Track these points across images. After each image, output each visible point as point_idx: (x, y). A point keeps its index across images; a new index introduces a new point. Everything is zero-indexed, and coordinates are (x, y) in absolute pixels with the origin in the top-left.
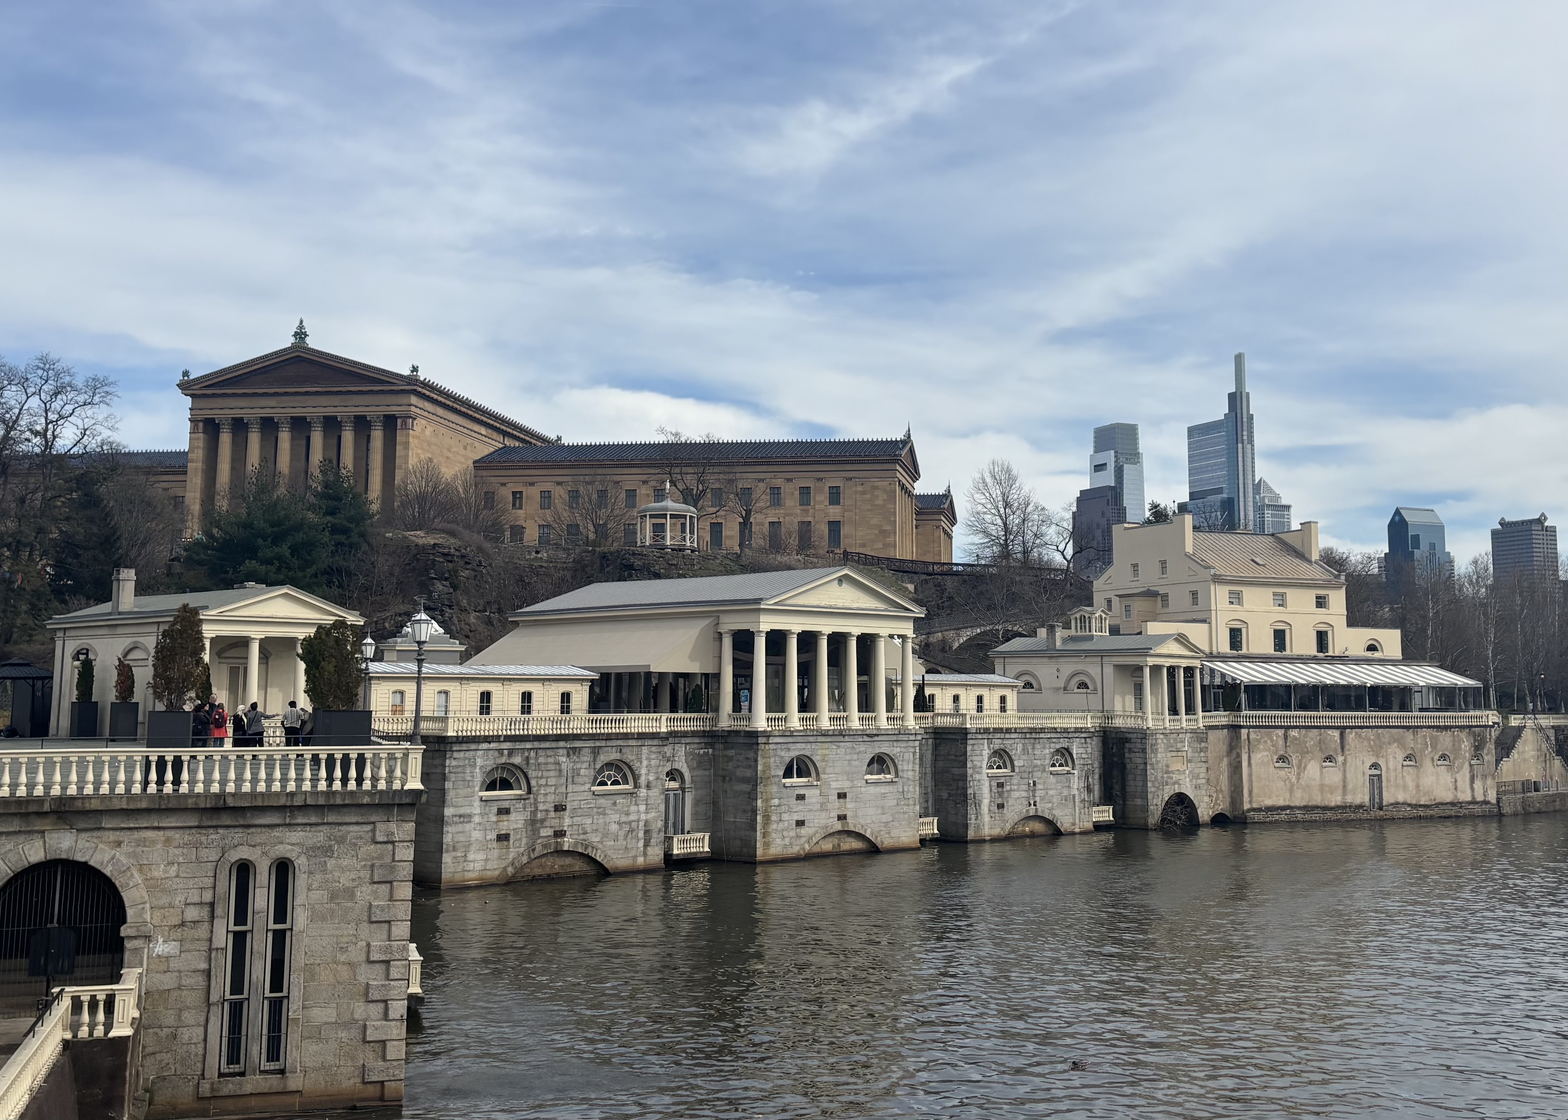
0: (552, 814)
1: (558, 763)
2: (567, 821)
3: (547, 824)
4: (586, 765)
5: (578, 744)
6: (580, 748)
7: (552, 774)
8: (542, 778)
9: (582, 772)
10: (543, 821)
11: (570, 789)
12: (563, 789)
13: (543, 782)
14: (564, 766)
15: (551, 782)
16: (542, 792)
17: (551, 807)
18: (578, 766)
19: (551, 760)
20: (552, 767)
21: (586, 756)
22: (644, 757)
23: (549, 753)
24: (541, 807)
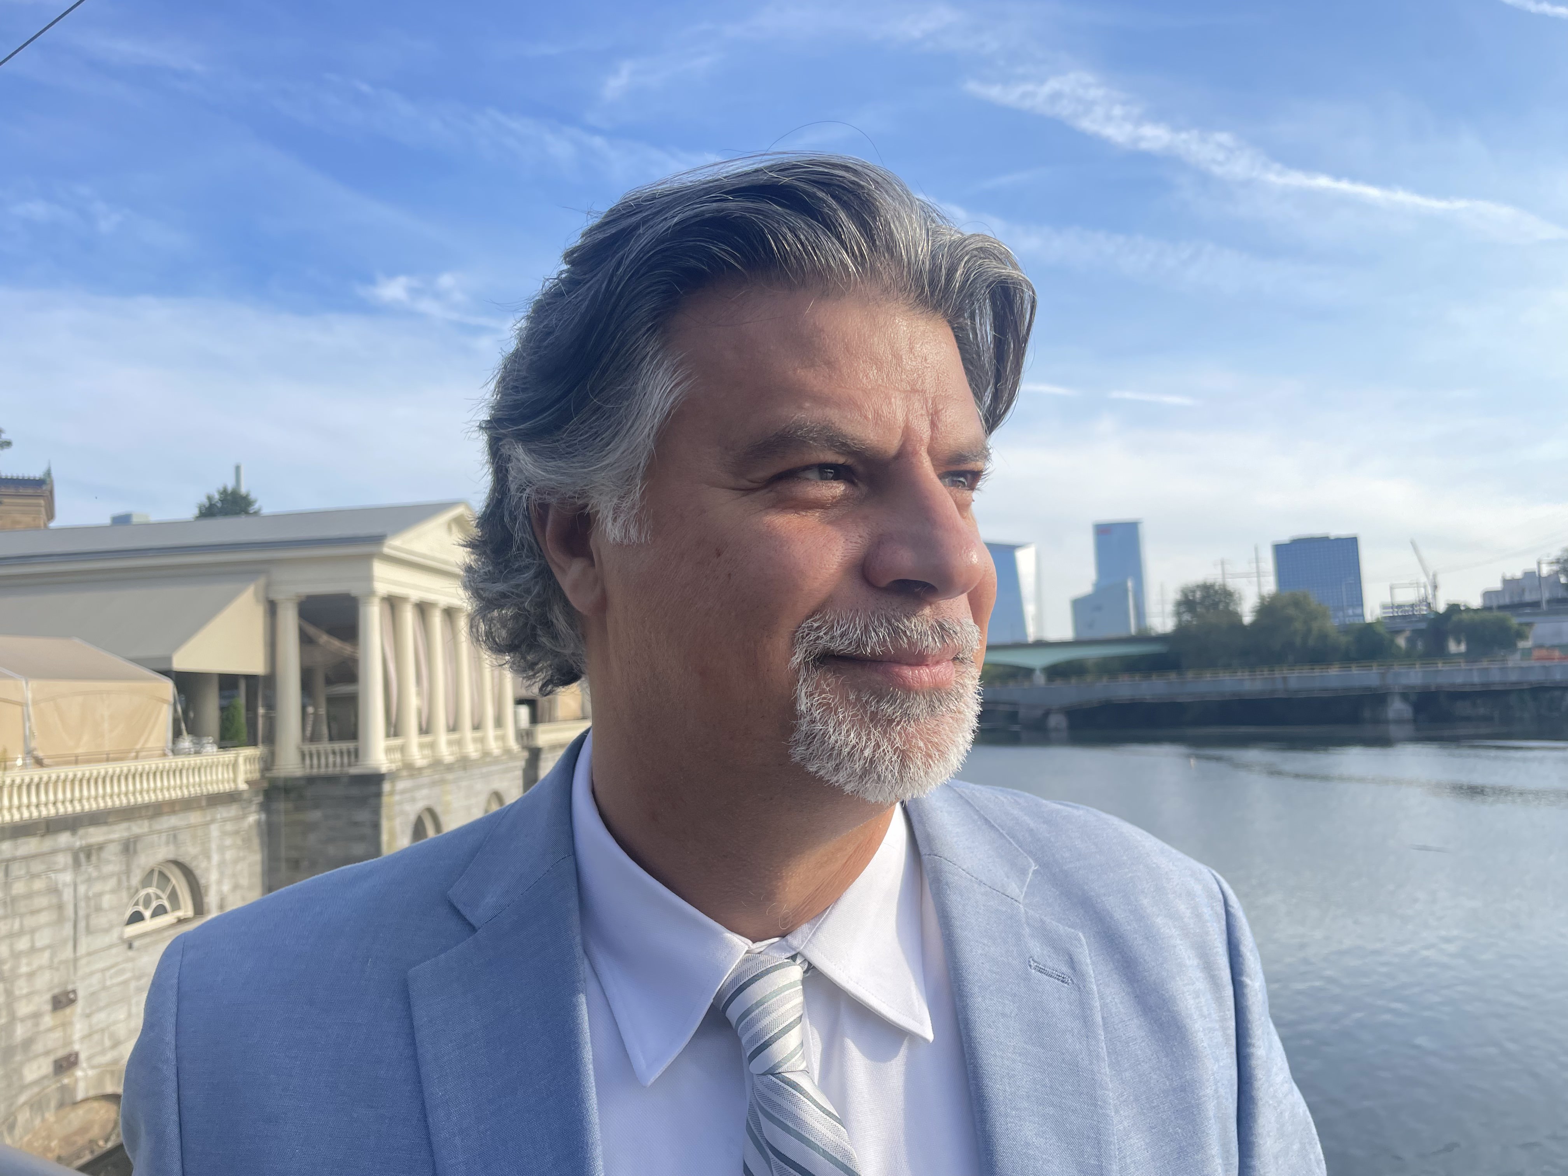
0: (48, 1020)
1: (54, 890)
2: (79, 1029)
3: (39, 1047)
4: (112, 883)
5: (95, 835)
6: (101, 847)
7: (44, 918)
8: (21, 933)
9: (107, 901)
10: (28, 1043)
11: (82, 949)
12: (67, 953)
13: (23, 944)
14: (67, 895)
15: (43, 938)
16: (24, 969)
17: (43, 1002)
18: (98, 887)
19: (39, 885)
20: (42, 901)
21: (112, 862)
22: (214, 846)
23: (37, 867)
24: (23, 1009)
